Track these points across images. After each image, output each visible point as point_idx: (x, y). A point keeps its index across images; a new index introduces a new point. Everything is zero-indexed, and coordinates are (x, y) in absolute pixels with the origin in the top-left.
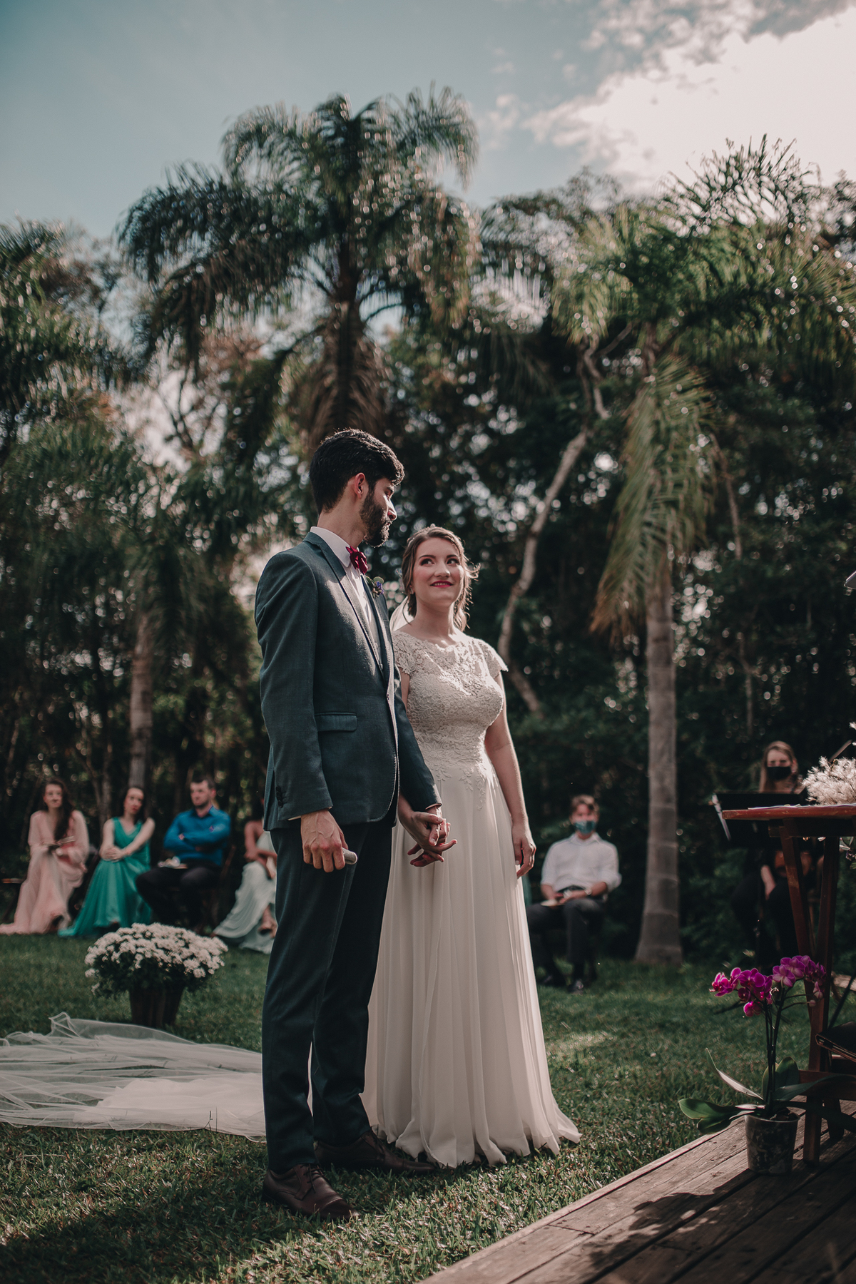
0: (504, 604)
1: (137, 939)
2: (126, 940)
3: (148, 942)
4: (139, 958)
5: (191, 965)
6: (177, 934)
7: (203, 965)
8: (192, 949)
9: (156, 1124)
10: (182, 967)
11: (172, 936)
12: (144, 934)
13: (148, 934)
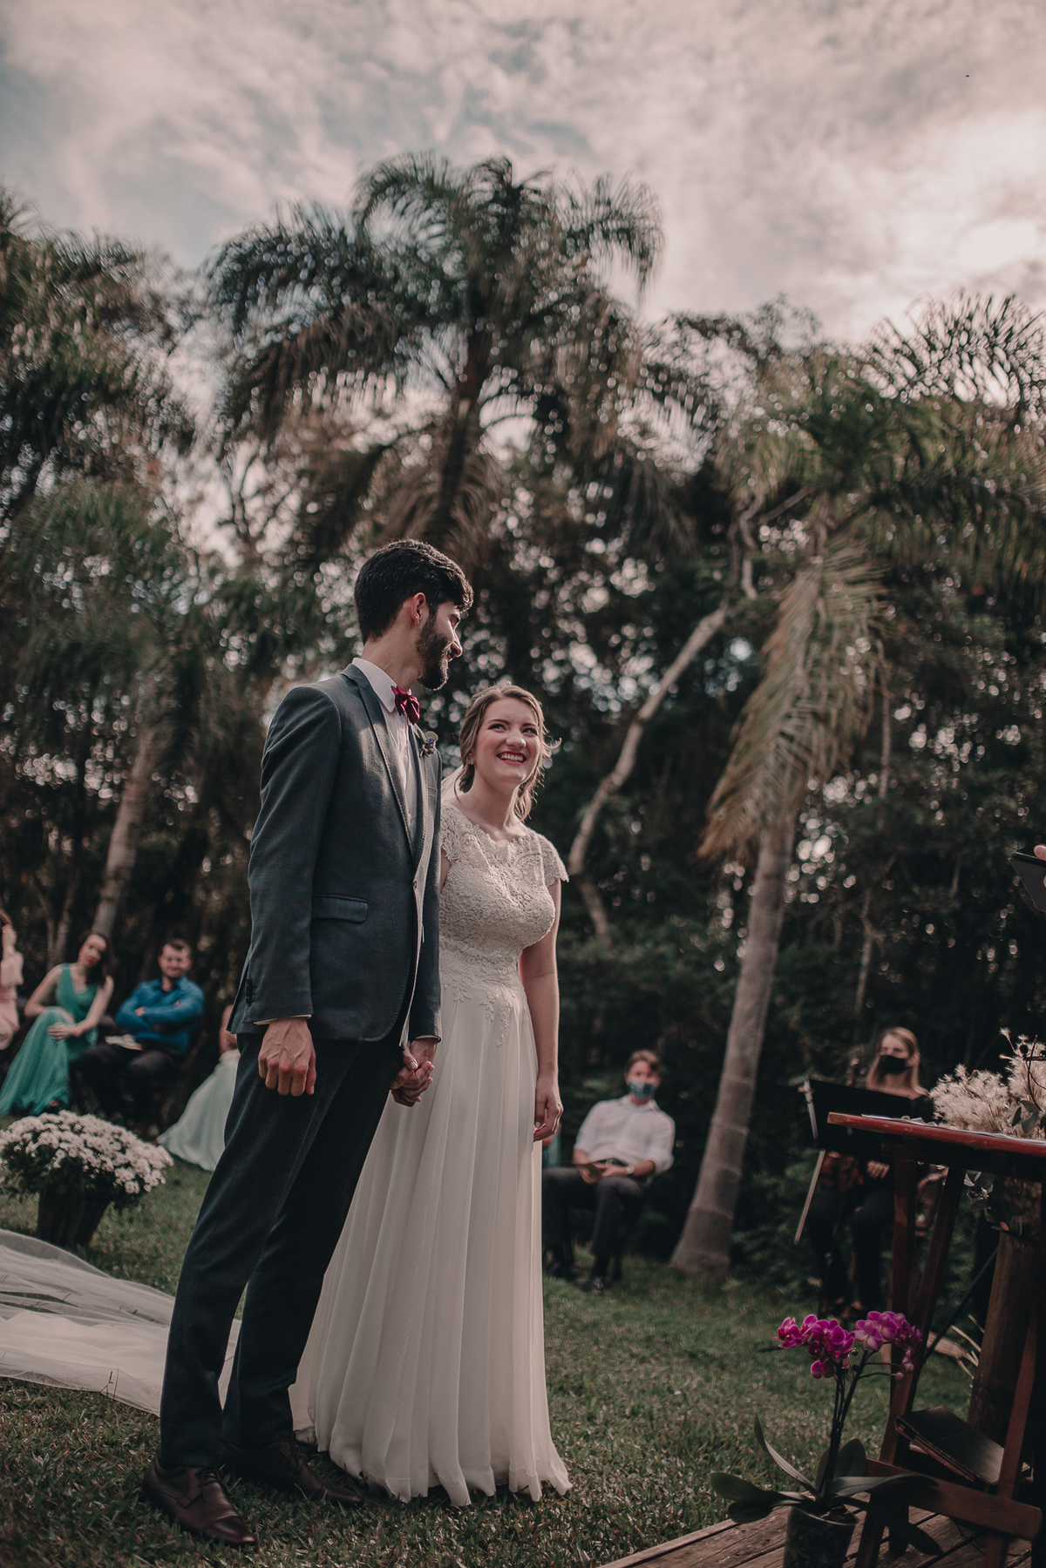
0: (589, 798)
1: (62, 1131)
2: (49, 1130)
3: (76, 1137)
4: (60, 1155)
5: (125, 1175)
6: (113, 1133)
7: (139, 1179)
8: (129, 1156)
9: (39, 1376)
10: (112, 1176)
11: (107, 1135)
12: (72, 1126)
13: (78, 1127)
